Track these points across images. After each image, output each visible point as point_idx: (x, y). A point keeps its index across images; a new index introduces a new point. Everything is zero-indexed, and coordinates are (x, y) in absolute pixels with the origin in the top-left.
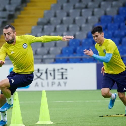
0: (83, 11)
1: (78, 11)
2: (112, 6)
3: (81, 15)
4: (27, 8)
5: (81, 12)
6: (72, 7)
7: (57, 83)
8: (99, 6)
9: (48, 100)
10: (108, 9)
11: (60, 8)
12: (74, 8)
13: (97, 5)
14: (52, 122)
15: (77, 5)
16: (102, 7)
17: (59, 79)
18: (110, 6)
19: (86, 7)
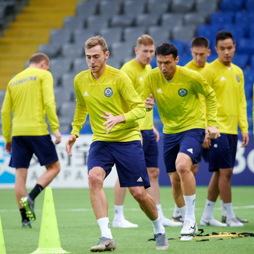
0: (128, 31)
1: (117, 32)
2: (184, 23)
3: (123, 40)
4: (17, 24)
5: (123, 35)
6: (105, 24)
7: (74, 174)
8: (159, 23)
9: (56, 208)
10: (177, 29)
11: (81, 25)
12: (110, 25)
13: (154, 21)
14: (64, 249)
15: (116, 19)
16: (164, 24)
17: (78, 165)
18: (180, 22)
19: (134, 24)
